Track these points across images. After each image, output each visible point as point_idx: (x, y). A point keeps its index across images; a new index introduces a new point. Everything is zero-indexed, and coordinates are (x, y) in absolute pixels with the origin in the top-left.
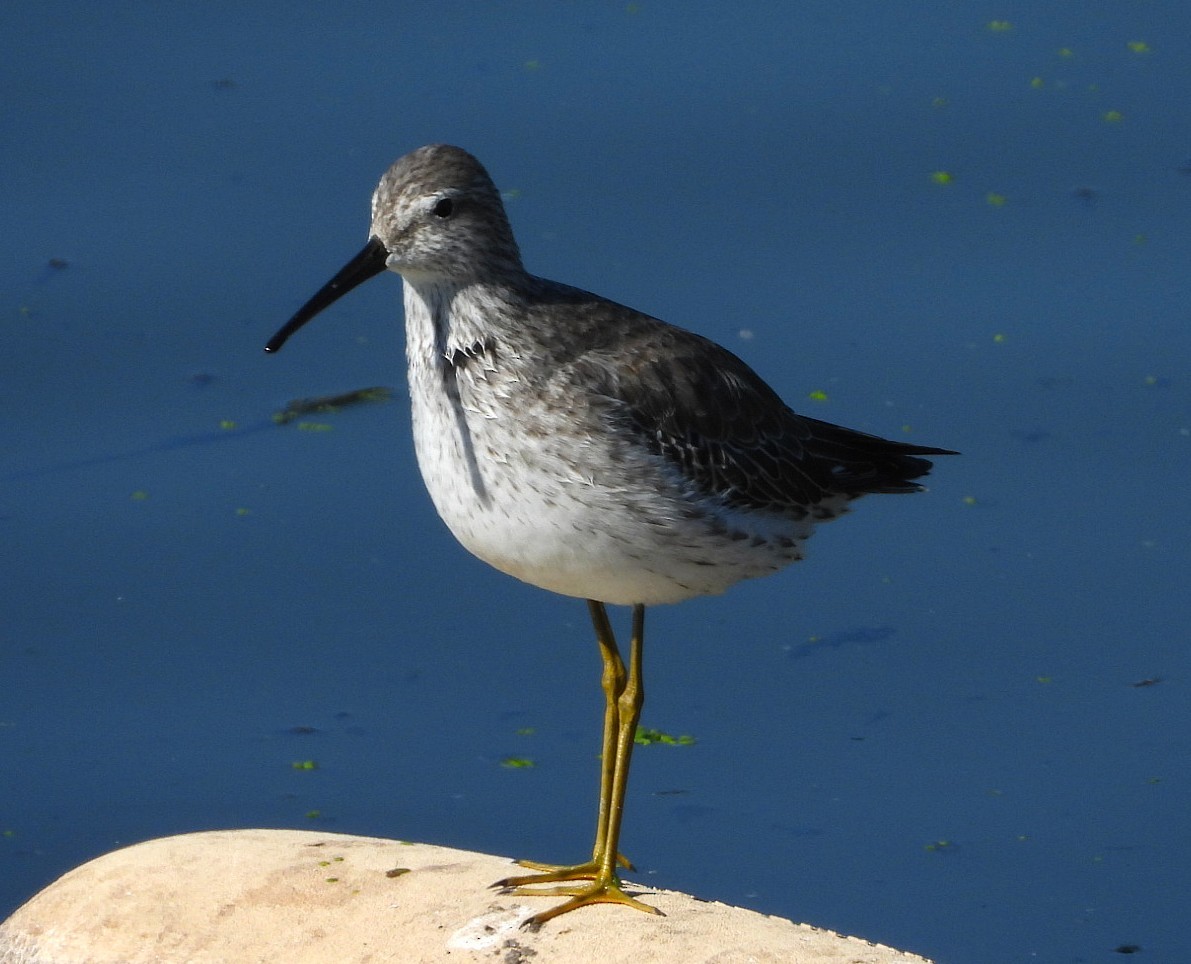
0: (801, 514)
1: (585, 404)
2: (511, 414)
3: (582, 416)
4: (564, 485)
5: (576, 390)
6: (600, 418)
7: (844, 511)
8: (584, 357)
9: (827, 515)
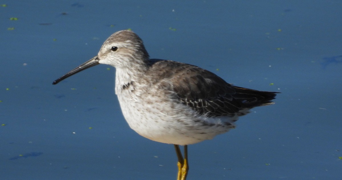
0: (233, 115)
1: (163, 93)
2: (141, 100)
3: (163, 97)
4: (159, 116)
5: (161, 90)
6: (168, 97)
7: (248, 112)
8: (163, 80)
9: (243, 114)
